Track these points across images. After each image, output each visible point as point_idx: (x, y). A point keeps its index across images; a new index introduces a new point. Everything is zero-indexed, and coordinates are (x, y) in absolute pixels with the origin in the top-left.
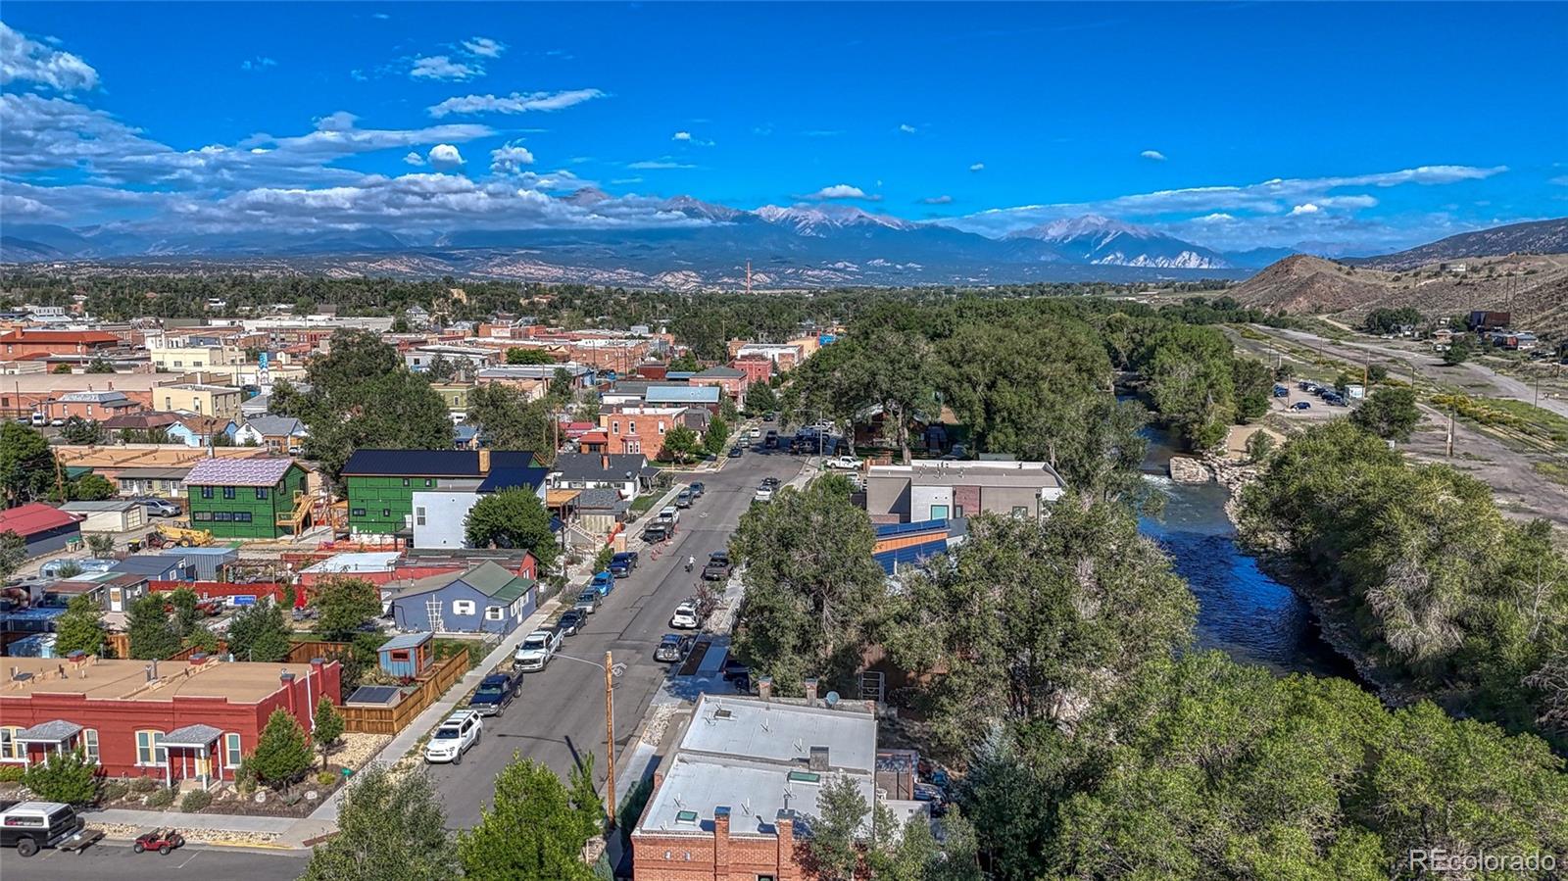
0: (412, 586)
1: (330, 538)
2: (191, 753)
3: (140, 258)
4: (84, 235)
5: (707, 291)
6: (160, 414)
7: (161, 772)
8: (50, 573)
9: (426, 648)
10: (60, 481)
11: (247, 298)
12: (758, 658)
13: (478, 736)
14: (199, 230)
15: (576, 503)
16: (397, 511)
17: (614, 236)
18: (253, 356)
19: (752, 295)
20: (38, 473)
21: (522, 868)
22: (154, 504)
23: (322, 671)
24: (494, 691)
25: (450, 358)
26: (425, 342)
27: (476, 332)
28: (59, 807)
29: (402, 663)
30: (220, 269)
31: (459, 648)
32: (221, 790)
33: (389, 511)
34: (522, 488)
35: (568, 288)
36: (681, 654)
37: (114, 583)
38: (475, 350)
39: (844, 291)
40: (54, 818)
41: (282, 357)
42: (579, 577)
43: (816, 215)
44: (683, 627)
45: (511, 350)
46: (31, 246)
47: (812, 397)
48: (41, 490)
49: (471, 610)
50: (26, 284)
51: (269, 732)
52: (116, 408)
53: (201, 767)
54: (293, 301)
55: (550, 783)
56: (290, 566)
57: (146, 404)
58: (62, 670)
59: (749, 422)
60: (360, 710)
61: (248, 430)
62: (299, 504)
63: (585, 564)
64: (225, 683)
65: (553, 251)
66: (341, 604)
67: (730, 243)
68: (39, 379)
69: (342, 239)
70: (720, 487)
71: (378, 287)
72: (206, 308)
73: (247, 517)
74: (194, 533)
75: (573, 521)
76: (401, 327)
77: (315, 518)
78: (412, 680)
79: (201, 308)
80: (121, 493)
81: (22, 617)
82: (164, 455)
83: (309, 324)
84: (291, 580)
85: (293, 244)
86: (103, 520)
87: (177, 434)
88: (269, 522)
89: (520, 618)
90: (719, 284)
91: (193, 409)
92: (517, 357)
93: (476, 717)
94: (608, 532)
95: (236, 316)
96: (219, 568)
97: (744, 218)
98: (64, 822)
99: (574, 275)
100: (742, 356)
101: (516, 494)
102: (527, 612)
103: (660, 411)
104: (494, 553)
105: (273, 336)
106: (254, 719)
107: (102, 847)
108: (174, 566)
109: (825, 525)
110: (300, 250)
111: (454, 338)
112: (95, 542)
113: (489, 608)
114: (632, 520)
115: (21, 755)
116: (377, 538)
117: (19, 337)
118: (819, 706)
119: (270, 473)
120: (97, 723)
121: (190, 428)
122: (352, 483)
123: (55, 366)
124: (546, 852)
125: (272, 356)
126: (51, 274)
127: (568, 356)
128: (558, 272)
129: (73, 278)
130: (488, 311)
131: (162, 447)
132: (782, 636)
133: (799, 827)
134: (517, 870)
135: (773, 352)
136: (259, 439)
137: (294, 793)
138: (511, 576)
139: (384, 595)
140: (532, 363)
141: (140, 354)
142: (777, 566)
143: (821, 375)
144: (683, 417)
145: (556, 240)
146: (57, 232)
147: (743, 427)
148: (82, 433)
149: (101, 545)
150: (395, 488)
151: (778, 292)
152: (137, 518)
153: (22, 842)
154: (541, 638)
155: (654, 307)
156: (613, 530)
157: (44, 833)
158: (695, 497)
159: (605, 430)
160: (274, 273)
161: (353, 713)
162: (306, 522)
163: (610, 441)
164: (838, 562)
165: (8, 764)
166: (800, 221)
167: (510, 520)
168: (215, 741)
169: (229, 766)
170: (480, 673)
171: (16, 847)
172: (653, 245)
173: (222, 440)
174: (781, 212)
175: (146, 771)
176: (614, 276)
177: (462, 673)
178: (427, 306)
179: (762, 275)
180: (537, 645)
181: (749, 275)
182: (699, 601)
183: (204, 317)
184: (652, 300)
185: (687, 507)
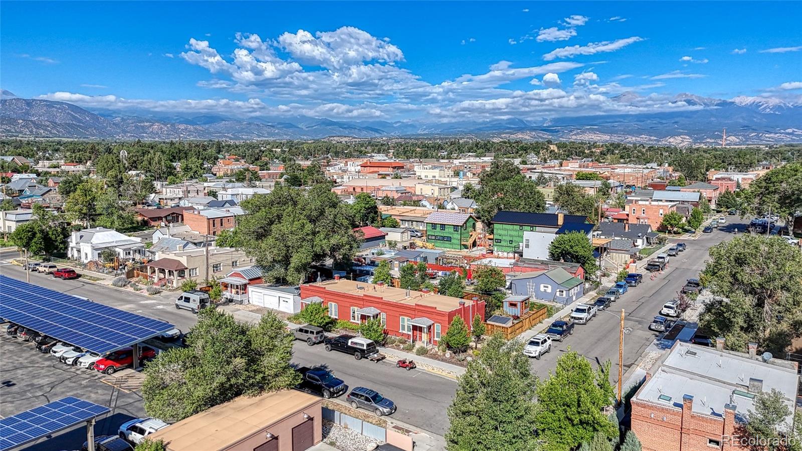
0: (520, 275)
1: (484, 252)
2: (420, 329)
3: (414, 135)
4: (395, 125)
5: (695, 146)
6: (418, 195)
7: (409, 335)
8: (373, 254)
9: (526, 303)
10: (379, 219)
11: (456, 150)
12: (716, 330)
13: (549, 349)
14: (439, 122)
15: (608, 246)
16: (516, 242)
17: (641, 117)
18: (457, 174)
19: (726, 148)
20: (372, 215)
21: (568, 406)
22: (413, 231)
23: (477, 304)
24: (559, 328)
25: (546, 176)
26: (535, 169)
27: (561, 165)
28: (370, 341)
29: (513, 308)
30: (446, 139)
31: (542, 307)
32: (432, 349)
33: (512, 241)
34: (579, 232)
35: (612, 145)
36: (666, 328)
37: (395, 259)
38: (560, 172)
39: (792, 145)
40: (368, 345)
41: (469, 174)
42: (608, 283)
43: (774, 101)
44: (668, 315)
45: (579, 173)
46: (377, 131)
47: (764, 198)
48: (372, 222)
49: (549, 290)
50: (372, 146)
51: (453, 325)
52: (402, 193)
53: (425, 337)
54: (476, 151)
55: (586, 366)
56: (466, 262)
57: (413, 192)
58: (375, 288)
59: (718, 215)
60: (493, 325)
61: (452, 204)
62: (471, 235)
63: (611, 278)
64: (436, 302)
65: (604, 126)
66: (487, 278)
67: (713, 119)
68: (374, 180)
69: (499, 124)
70: (696, 247)
71: (515, 145)
72: (439, 155)
73: (449, 239)
74: (428, 244)
75: (606, 256)
76: (524, 162)
77: (478, 243)
78: (518, 318)
79: (437, 155)
80: (401, 226)
81: (362, 269)
82: (418, 212)
83: (481, 161)
84: (466, 267)
85: (478, 127)
86: (393, 236)
87: (424, 204)
88: (458, 242)
89: (574, 298)
90: (704, 143)
91: (431, 194)
92: (582, 177)
93: (549, 338)
94: (626, 264)
95: (451, 158)
96: (437, 259)
97: (724, 104)
98: (372, 348)
99: (616, 139)
100: (716, 179)
101: (576, 235)
102: (578, 296)
103: (661, 203)
104: (563, 264)
105: (466, 166)
106: (447, 319)
107: (384, 362)
108: (419, 256)
109: (770, 253)
110: (480, 129)
111: (549, 167)
112: (390, 244)
113: (558, 290)
114: (640, 259)
115: (358, 320)
116: (505, 254)
117: (369, 164)
118: (757, 359)
119: (460, 220)
120: (386, 311)
121: (429, 202)
122: (496, 226)
123: (380, 176)
124: (582, 399)
125: (465, 174)
126: (382, 142)
127: (609, 177)
128: (607, 137)
129: (389, 143)
130: (568, 156)
131: (418, 208)
132: (734, 318)
133: (738, 418)
134: (566, 407)
135: (737, 177)
136: (456, 208)
137: (462, 356)
138: (571, 276)
139: (507, 278)
140: (589, 180)
141: (412, 173)
142: (734, 276)
143: (771, 185)
144: (675, 207)
145: (608, 121)
146: (384, 124)
147: (714, 217)
148: (388, 202)
149: (392, 245)
150: (516, 230)
151: (744, 147)
152: (407, 236)
153: (356, 353)
154: (585, 308)
155: (662, 154)
156: (628, 262)
157: (363, 351)
158: (680, 251)
159: (628, 213)
160: (468, 140)
161: (490, 326)
162: (474, 244)
163: (630, 218)
164: (777, 277)
165: (354, 323)
166: (763, 105)
167: (572, 248)
168: (431, 326)
169: (436, 339)
170: (552, 320)
171: (354, 355)
172: (664, 121)
173: (441, 207)
174: (749, 100)
175: (403, 334)
176: (639, 139)
177: (543, 319)
178: (537, 154)
179: (733, 137)
180: (583, 311)
181: (725, 137)
182: (679, 302)
183: (438, 158)
184: (661, 150)
185: (674, 255)
